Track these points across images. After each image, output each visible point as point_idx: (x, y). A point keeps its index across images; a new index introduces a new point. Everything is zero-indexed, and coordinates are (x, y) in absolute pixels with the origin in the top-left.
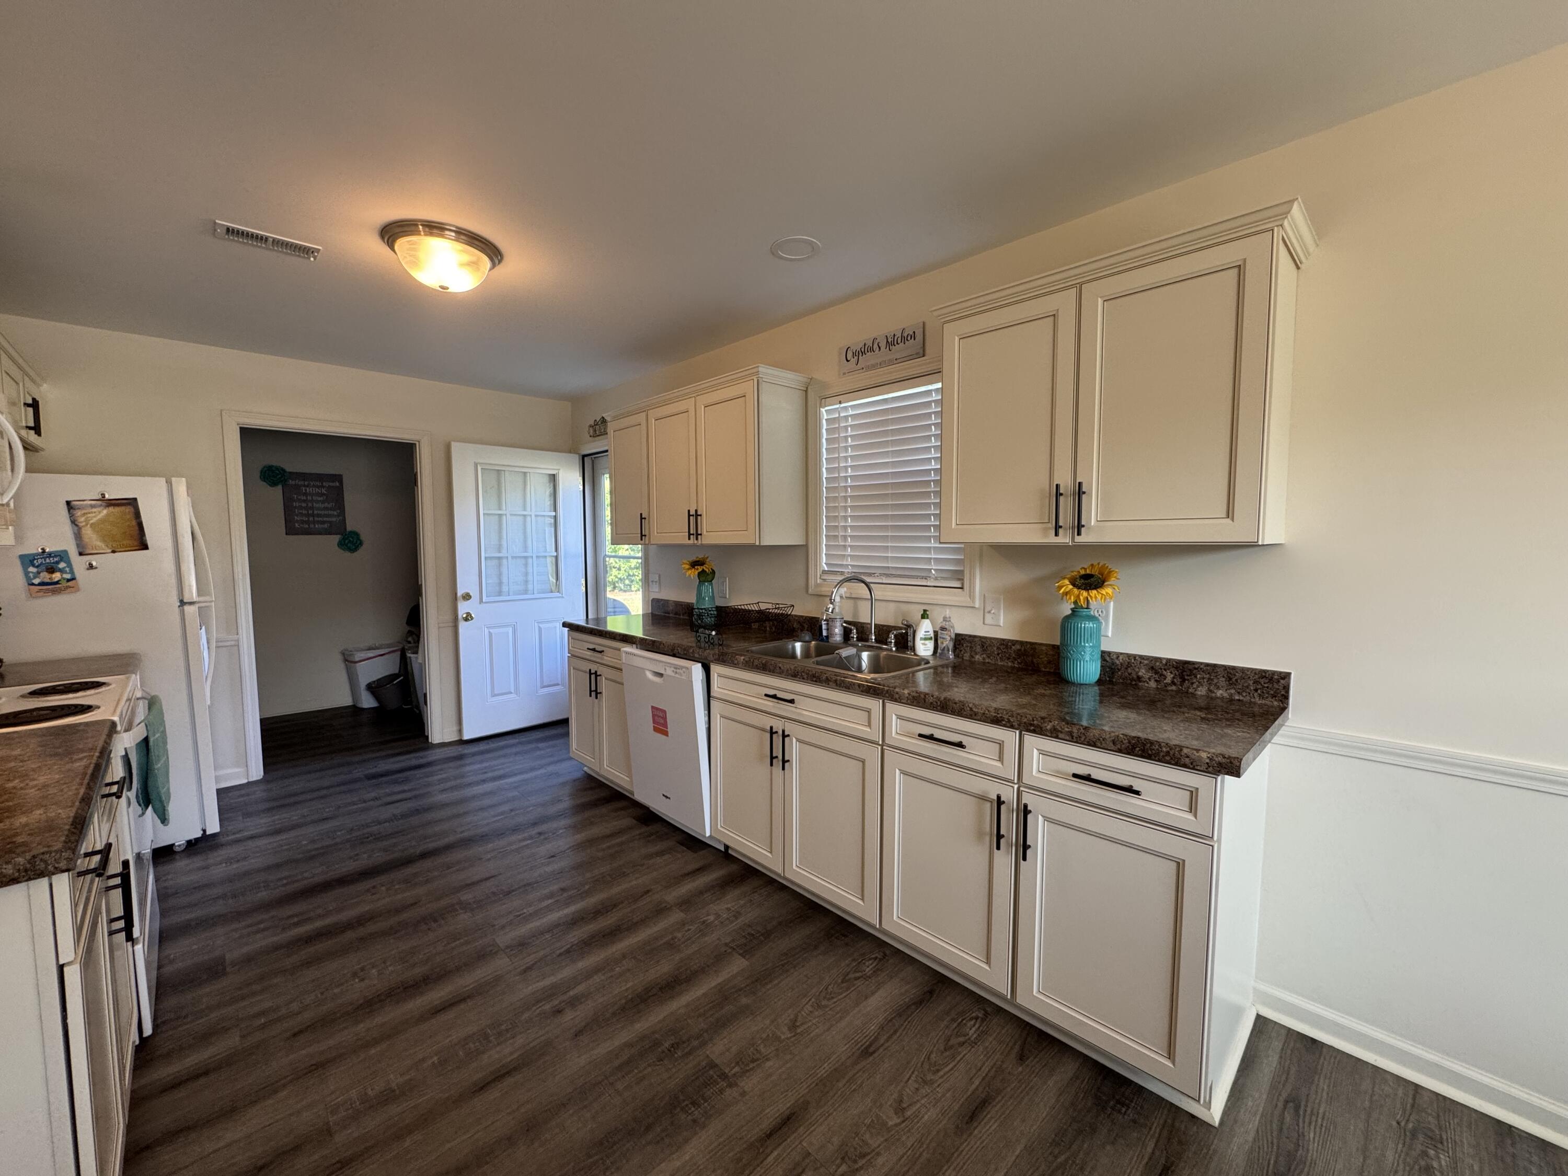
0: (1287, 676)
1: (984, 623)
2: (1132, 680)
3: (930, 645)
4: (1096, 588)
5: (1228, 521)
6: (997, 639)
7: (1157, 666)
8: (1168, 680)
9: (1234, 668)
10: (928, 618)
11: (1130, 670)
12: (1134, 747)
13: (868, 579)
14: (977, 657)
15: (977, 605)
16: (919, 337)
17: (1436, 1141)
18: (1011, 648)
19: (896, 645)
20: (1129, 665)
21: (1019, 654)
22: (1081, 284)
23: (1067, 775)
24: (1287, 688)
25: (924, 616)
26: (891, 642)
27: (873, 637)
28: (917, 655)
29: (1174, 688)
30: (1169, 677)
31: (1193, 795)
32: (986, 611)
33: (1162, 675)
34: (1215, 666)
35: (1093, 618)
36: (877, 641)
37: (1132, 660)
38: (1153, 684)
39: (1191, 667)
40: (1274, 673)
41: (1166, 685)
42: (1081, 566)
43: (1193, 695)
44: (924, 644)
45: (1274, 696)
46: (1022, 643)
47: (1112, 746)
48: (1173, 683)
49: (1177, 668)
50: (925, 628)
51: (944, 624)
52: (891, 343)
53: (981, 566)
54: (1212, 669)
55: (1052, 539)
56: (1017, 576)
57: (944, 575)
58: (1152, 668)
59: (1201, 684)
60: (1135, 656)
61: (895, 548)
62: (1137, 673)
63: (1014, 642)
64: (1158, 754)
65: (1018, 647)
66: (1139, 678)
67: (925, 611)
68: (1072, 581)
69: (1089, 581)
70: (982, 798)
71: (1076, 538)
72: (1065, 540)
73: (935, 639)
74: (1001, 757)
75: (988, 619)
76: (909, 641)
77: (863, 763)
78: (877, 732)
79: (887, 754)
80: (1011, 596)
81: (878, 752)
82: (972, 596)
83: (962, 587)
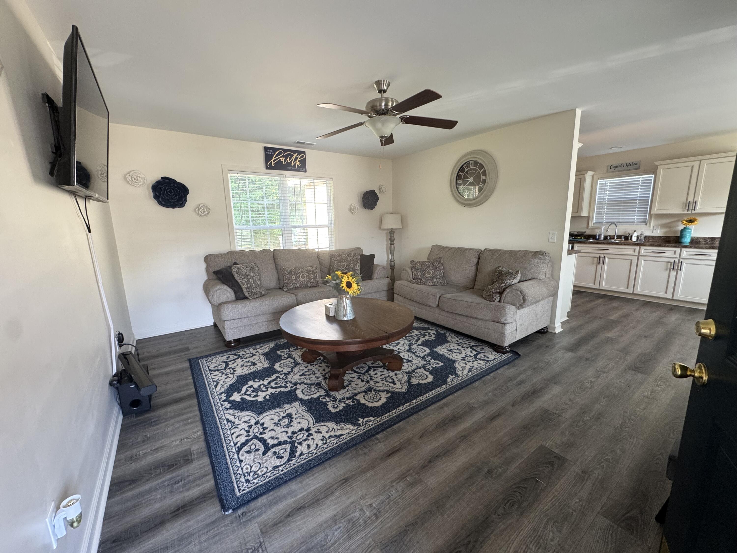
2: (697, 241)
3: (636, 238)
4: (693, 222)
6: (657, 236)
7: (705, 239)
12: (710, 248)
13: (617, 224)
14: (650, 240)
15: (651, 229)
16: (638, 164)
18: (661, 237)
21: (664, 239)
22: (701, 161)
23: (694, 255)
25: (635, 231)
26: (623, 238)
27: (616, 237)
28: (633, 241)
30: (708, 240)
32: (654, 229)
35: (689, 229)
36: (617, 239)
37: (698, 238)
38: (703, 243)
39: (715, 238)
41: (707, 243)
42: (689, 218)
43: (715, 244)
46: (665, 236)
47: (705, 248)
49: (710, 239)
50: (635, 234)
51: (642, 233)
52: (628, 165)
53: (653, 219)
55: (686, 212)
56: (665, 221)
57: (640, 222)
61: (622, 216)
63: (663, 236)
66: (700, 242)
68: (687, 221)
69: (691, 221)
70: (669, 262)
71: (693, 212)
72: (690, 212)
73: (638, 237)
74: (675, 254)
75: (654, 231)
76: (630, 238)
77: (631, 260)
78: (637, 253)
79: (640, 257)
80: (663, 226)
81: (637, 257)
82: (650, 226)
83: (646, 225)
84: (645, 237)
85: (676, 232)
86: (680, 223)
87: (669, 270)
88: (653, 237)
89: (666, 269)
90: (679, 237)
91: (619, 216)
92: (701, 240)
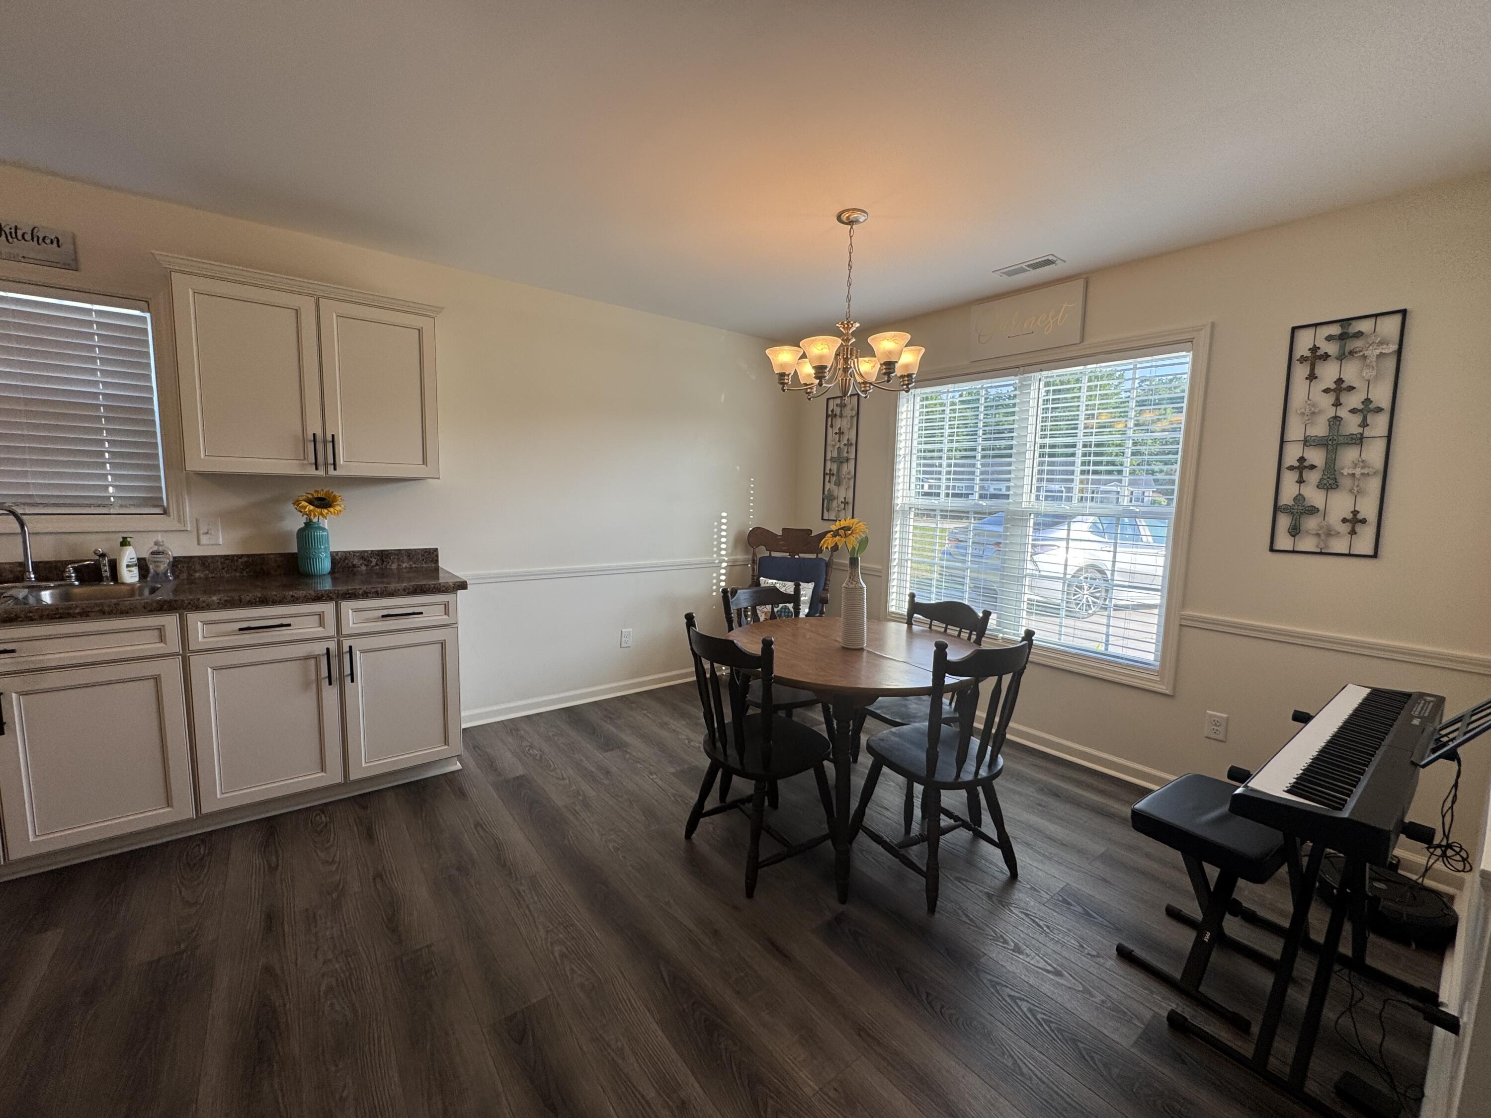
0: (436, 550)
1: (199, 544)
2: (349, 568)
3: (135, 571)
4: (330, 506)
5: (424, 466)
6: (219, 556)
7: (364, 556)
8: (373, 564)
9: (410, 550)
10: (130, 545)
11: (346, 562)
12: (416, 590)
13: (19, 511)
14: (197, 575)
15: (189, 529)
16: (66, 246)
17: (517, 730)
18: (237, 561)
19: (77, 579)
20: (346, 558)
21: (247, 565)
22: (318, 297)
23: (378, 618)
24: (437, 556)
25: (124, 543)
26: (70, 577)
27: (32, 576)
28: (123, 584)
29: (378, 567)
30: (374, 561)
31: (446, 606)
32: (201, 532)
33: (369, 561)
34: (400, 550)
35: (322, 528)
36: (37, 579)
37: (348, 555)
38: (364, 568)
39: (387, 553)
40: (430, 549)
41: (373, 567)
42: (312, 491)
43: (391, 569)
44: (130, 571)
45: (432, 561)
46: (248, 556)
47: (404, 593)
48: (377, 565)
49: (378, 555)
50: (129, 555)
51: (155, 548)
52: (10, 234)
53: (189, 492)
54: (399, 552)
55: (312, 472)
56: (232, 501)
57: (135, 502)
58: (362, 557)
59: (393, 562)
60: (349, 552)
61: (35, 474)
62: (352, 562)
63: (240, 556)
64: (429, 589)
65: (246, 559)
66: (354, 566)
67: (124, 538)
68: (310, 502)
69: (323, 502)
70: (307, 658)
71: (332, 472)
72: (321, 472)
73: (142, 565)
74: (322, 624)
75: (204, 540)
76: (106, 571)
77: (157, 679)
78: (174, 645)
79: (194, 660)
80: (229, 518)
81: (177, 662)
82: (181, 519)
83: (165, 512)
84: (178, 563)
85: (284, 537)
86: (292, 508)
87: (314, 686)
88: (204, 561)
89: (306, 685)
90: (293, 555)
91: (25, 474)
92: (356, 561)
